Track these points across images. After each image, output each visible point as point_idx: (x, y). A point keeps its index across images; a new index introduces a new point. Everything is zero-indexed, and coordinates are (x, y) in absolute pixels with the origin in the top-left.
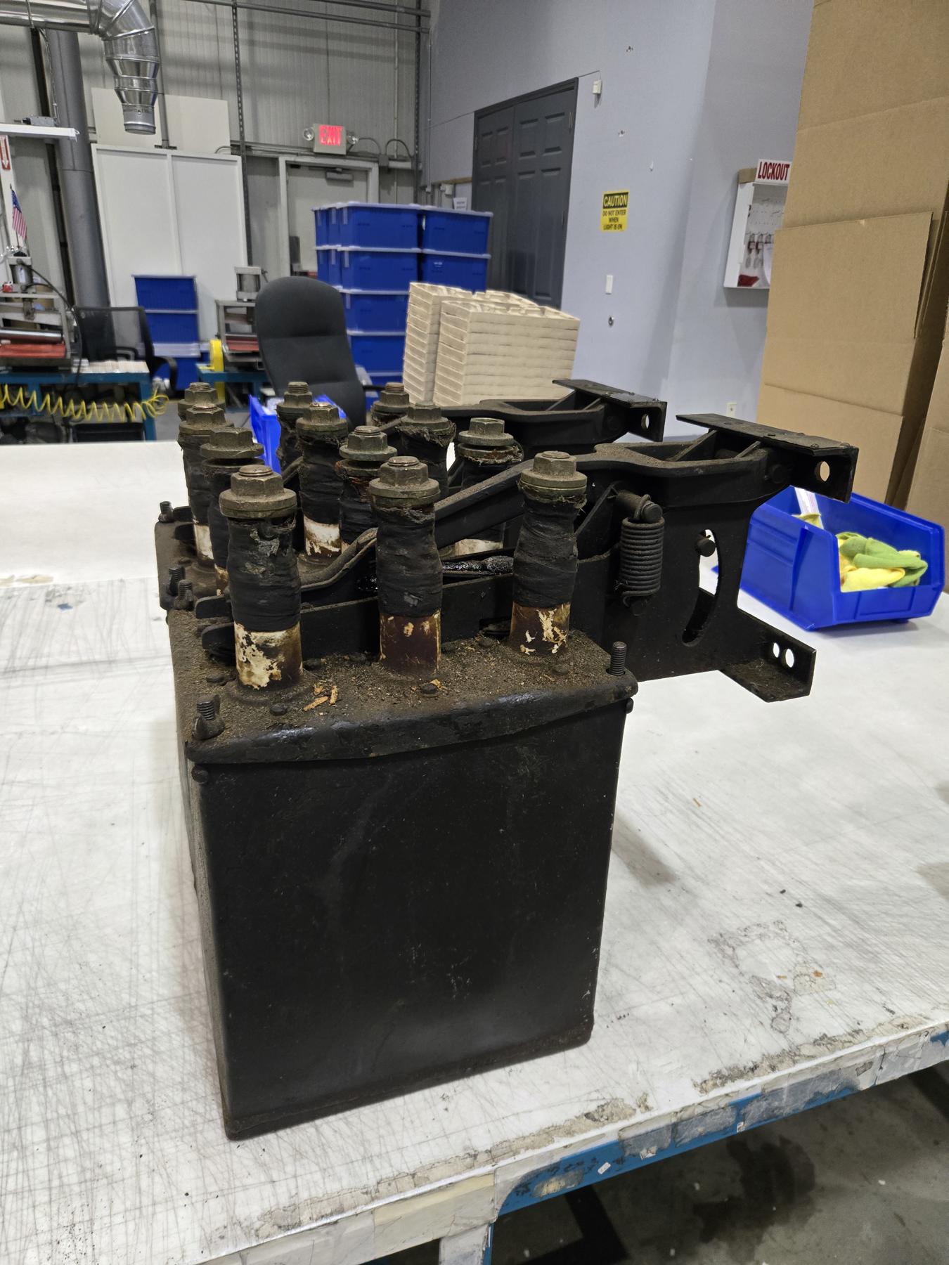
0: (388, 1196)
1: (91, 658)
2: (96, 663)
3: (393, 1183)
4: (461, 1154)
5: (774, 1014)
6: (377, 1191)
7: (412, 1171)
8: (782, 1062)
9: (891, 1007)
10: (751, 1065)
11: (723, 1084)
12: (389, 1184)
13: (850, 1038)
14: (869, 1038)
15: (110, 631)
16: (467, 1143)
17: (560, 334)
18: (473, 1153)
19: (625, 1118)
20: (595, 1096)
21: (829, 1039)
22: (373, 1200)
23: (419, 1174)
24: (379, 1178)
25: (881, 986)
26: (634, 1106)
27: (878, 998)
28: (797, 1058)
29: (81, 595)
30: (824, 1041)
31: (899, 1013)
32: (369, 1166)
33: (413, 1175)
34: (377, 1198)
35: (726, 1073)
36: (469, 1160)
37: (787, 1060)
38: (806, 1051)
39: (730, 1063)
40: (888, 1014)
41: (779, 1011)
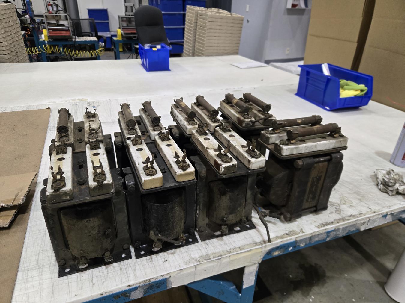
0: (234, 252)
1: (107, 121)
2: (109, 122)
3: (234, 250)
4: (252, 243)
5: (336, 210)
6: (230, 251)
7: (239, 247)
8: (340, 221)
9: (370, 208)
10: (331, 222)
11: (324, 226)
12: (233, 250)
13: (359, 215)
14: (365, 215)
15: (111, 114)
16: (253, 240)
17: (238, 22)
18: (255, 242)
19: (297, 234)
20: (287, 229)
21: (353, 215)
22: (229, 253)
23: (241, 247)
24: (230, 248)
25: (366, 202)
26: (299, 232)
27: (366, 205)
28: (344, 220)
29: (98, 104)
30: (351, 216)
31: (372, 209)
32: (226, 246)
33: (240, 248)
34: (231, 253)
35: (324, 224)
36: (255, 244)
37: (342, 221)
38: (347, 218)
39: (325, 221)
40: (370, 209)
41: (337, 209)
